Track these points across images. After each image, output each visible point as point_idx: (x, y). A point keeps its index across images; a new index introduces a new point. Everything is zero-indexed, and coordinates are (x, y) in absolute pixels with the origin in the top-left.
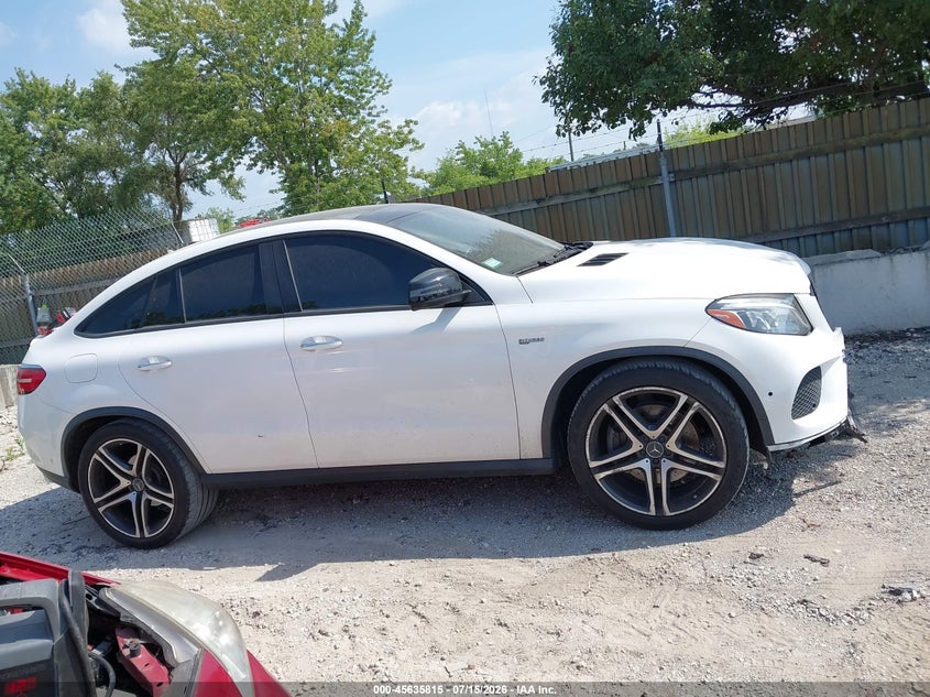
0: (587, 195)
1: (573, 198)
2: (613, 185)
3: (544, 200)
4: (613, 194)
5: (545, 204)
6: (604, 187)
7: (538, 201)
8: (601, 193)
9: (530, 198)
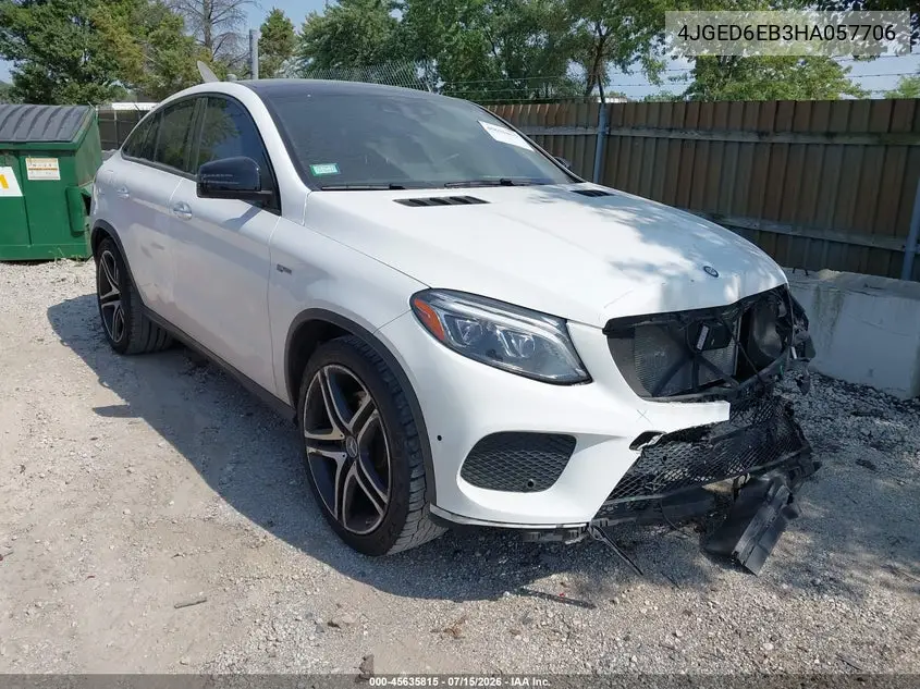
0: (822, 140)
1: (802, 140)
2: (859, 134)
3: (768, 134)
4: (857, 145)
5: (766, 139)
6: (848, 133)
7: (761, 134)
8: (838, 140)
9: (755, 128)
